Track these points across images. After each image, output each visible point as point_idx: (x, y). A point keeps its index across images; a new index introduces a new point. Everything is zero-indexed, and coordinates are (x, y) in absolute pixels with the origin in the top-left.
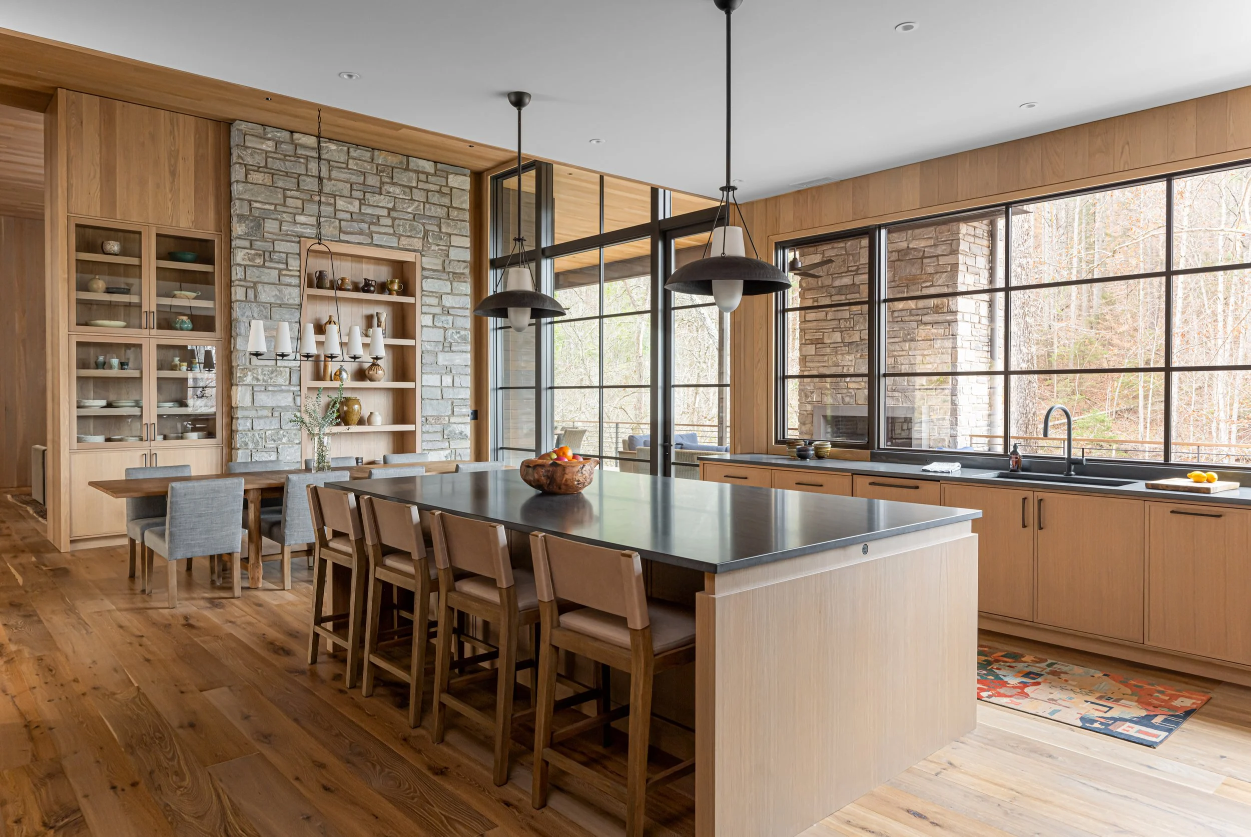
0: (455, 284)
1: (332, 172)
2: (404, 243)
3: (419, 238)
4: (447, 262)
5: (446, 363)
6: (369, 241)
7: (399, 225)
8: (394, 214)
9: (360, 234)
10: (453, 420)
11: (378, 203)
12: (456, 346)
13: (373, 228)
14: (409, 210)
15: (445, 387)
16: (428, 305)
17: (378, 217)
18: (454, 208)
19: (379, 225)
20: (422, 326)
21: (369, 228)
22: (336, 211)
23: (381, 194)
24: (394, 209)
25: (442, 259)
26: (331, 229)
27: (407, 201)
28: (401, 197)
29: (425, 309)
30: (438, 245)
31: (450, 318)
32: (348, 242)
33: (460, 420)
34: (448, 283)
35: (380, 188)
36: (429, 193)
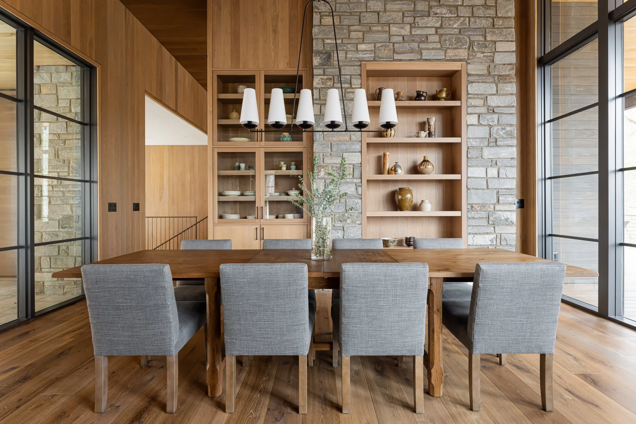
0: (500, 85)
1: (387, 6)
2: (450, 55)
3: (465, 48)
4: (492, 66)
5: (491, 157)
6: (419, 57)
7: (445, 40)
8: (441, 31)
9: (411, 53)
10: (498, 207)
11: (426, 24)
12: (501, 141)
13: (422, 46)
14: (455, 26)
15: (490, 178)
16: (473, 106)
17: (427, 36)
18: (499, 17)
19: (428, 43)
20: (468, 125)
21: (419, 46)
22: (390, 36)
23: (429, 16)
24: (441, 27)
25: (487, 64)
26: (386, 51)
27: (453, 19)
28: (447, 15)
29: (470, 110)
30: (483, 53)
31: (495, 117)
32: (400, 60)
33: (506, 208)
34: (494, 85)
35: (429, 12)
36: (474, 8)
